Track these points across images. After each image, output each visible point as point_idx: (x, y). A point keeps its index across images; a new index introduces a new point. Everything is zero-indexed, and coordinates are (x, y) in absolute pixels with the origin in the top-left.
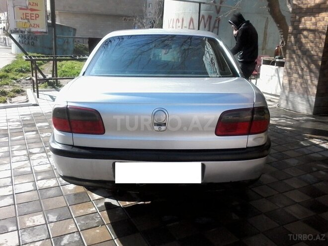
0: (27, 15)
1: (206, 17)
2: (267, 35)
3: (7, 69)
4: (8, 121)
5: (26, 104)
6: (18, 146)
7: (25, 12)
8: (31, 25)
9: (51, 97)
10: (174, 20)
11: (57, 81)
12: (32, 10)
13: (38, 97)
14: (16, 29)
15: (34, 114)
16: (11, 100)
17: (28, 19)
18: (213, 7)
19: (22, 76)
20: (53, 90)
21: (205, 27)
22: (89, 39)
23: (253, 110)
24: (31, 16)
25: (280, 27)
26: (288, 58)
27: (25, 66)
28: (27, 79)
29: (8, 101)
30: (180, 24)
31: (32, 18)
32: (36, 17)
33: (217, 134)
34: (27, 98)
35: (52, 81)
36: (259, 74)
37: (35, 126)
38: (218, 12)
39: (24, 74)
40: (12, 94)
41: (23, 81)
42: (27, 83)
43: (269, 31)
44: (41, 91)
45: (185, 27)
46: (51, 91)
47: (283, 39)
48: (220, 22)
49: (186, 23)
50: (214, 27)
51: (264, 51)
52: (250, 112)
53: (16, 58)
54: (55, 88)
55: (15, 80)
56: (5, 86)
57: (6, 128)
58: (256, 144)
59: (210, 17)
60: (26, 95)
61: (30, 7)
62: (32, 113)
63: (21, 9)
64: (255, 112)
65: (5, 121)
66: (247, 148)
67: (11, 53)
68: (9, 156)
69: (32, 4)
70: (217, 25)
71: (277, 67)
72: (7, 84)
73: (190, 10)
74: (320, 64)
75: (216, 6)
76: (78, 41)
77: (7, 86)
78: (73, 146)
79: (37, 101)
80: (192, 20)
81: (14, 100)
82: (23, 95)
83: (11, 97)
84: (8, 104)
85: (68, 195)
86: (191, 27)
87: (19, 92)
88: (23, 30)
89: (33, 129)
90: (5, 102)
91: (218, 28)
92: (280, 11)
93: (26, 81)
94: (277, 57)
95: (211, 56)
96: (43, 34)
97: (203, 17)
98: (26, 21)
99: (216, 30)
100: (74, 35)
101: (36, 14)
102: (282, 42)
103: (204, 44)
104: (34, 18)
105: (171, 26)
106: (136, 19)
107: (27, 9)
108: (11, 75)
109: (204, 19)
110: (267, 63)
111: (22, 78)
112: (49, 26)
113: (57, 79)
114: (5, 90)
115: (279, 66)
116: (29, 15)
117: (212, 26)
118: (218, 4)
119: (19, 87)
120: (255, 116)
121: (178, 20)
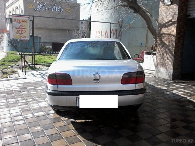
0: (20, 31)
1: (114, 31)
2: (147, 39)
3: (4, 60)
4: (12, 86)
5: (19, 78)
6: (21, 98)
7: (18, 30)
8: (21, 37)
9: (33, 74)
10: (96, 32)
11: (34, 66)
12: (22, 29)
13: (25, 74)
14: (13, 39)
15: (25, 83)
16: (10, 76)
17: (20, 34)
18: (118, 25)
19: (13, 64)
20: (33, 71)
21: (114, 36)
22: (52, 43)
23: (137, 73)
24: (21, 32)
25: (153, 35)
26: (158, 51)
27: (14, 58)
28: (16, 65)
29: (8, 77)
30: (100, 34)
31: (22, 33)
32: (24, 32)
33: (122, 84)
34: (19, 75)
35: (32, 66)
36: (143, 60)
37: (27, 89)
38: (121, 27)
39: (14, 63)
40: (10, 73)
41: (14, 66)
42: (17, 68)
43: (148, 37)
44: (27, 71)
45: (103, 36)
46: (32, 71)
47: (155, 41)
48: (122, 33)
49: (103, 34)
50: (119, 36)
51: (146, 48)
52: (136, 74)
53: (7, 54)
54: (34, 69)
55: (10, 66)
56: (5, 69)
57: (12, 90)
58: (139, 88)
59: (116, 30)
60: (18, 73)
61: (21, 27)
62: (24, 82)
63: (16, 28)
64: (138, 74)
65: (10, 87)
66: (135, 89)
67: (3, 52)
68: (17, 103)
69: (22, 25)
70: (120, 34)
71: (153, 56)
72: (6, 68)
73: (105, 27)
74: (174, 53)
75: (120, 25)
76: (41, 44)
77: (6, 69)
78: (58, 91)
79: (25, 76)
80: (106, 32)
81: (11, 76)
82: (16, 74)
83: (10, 75)
84: (9, 78)
85: (51, 119)
86: (106, 36)
87: (14, 72)
88: (17, 39)
89: (26, 90)
90: (7, 77)
91: (121, 36)
92: (153, 27)
93: (16, 67)
94: (152, 50)
95: (118, 51)
96: (28, 41)
97: (113, 30)
98: (19, 34)
99: (120, 37)
100: (40, 41)
101: (24, 31)
102: (155, 43)
103: (114, 45)
104: (23, 33)
105: (95, 35)
106: (75, 32)
107: (19, 28)
108: (7, 63)
109: (113, 31)
110: (147, 53)
111: (13, 65)
112: (31, 36)
113: (34, 65)
114: (6, 71)
115: (154, 55)
116: (21, 31)
117: (117, 35)
118: (121, 24)
119: (13, 69)
120: (138, 75)
121: (99, 32)
